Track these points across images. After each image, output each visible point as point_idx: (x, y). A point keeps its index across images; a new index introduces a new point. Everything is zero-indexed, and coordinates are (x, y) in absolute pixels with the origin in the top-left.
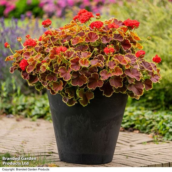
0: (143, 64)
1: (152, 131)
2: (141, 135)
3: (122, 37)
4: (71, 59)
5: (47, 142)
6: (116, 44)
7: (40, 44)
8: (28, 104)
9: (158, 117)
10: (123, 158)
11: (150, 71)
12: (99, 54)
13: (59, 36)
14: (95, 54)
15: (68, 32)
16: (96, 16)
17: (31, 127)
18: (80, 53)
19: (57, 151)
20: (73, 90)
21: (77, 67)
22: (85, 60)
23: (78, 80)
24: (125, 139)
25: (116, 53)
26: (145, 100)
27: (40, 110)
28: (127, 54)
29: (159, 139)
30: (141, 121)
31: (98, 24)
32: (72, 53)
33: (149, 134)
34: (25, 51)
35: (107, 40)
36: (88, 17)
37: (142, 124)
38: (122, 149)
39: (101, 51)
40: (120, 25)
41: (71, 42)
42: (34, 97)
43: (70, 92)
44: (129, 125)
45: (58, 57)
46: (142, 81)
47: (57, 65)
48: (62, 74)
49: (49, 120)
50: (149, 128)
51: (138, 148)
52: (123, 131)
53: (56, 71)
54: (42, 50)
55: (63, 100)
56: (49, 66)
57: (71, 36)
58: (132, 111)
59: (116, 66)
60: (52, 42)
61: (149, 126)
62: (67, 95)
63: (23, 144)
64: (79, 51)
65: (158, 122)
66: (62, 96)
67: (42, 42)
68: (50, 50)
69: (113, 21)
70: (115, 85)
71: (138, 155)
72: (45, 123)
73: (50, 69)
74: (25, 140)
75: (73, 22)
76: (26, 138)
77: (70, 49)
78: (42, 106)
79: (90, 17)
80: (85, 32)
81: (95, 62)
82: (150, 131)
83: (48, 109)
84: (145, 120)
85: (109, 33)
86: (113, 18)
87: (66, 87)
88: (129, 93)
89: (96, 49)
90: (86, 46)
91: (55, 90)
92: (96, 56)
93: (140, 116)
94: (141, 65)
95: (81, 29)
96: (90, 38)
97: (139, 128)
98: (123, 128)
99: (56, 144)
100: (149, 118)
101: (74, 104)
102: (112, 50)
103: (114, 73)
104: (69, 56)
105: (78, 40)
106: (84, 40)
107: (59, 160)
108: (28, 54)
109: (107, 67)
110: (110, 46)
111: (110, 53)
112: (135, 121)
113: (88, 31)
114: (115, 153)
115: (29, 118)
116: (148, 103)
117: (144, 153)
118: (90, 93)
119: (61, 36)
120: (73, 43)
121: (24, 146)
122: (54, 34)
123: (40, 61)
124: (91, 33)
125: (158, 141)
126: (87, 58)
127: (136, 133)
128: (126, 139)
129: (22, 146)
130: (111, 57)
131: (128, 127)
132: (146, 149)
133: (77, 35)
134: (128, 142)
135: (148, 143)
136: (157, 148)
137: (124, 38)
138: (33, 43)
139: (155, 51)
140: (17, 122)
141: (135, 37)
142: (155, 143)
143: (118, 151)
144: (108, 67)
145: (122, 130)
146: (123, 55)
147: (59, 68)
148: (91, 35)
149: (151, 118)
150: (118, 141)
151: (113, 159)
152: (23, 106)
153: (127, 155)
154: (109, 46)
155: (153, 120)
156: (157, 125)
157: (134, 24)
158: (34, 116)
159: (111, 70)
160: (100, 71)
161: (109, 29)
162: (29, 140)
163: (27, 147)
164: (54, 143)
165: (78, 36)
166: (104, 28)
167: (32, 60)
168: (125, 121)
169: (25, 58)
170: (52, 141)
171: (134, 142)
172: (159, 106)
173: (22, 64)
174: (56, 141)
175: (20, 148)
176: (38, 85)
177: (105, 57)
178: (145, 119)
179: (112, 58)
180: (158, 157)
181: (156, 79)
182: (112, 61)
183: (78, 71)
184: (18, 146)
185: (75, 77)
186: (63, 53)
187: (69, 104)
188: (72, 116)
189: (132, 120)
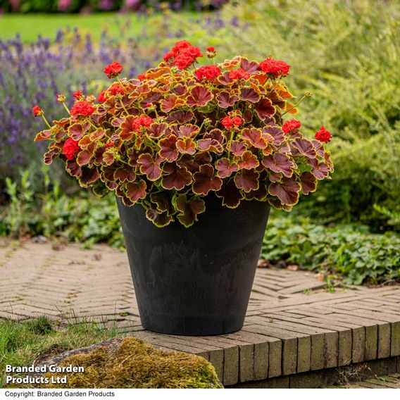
0: (297, 144)
1: (322, 267)
2: (301, 274)
3: (256, 94)
4: (162, 139)
5: (118, 293)
6: (246, 107)
7: (101, 110)
8: (75, 215)
9: (335, 238)
10: (263, 323)
11: (311, 157)
12: (213, 128)
13: (138, 95)
14: (207, 129)
15: (154, 87)
16: (208, 53)
17: (84, 263)
18: (179, 126)
19: (137, 312)
20: (165, 197)
21: (172, 154)
22: (188, 141)
23: (175, 178)
24: (269, 283)
25: (246, 125)
26: (311, 203)
27: (100, 227)
28: (267, 126)
29: (337, 283)
30: (301, 247)
31: (210, 72)
32: (162, 127)
33: (317, 272)
34: (73, 123)
35: (229, 100)
36: (192, 56)
37: (303, 253)
38: (263, 305)
39: (217, 121)
40: (253, 71)
41: (161, 107)
42: (86, 198)
43: (160, 201)
44: (278, 255)
45: (136, 135)
46: (297, 177)
47: (135, 150)
48: (145, 168)
49: (119, 247)
50: (317, 261)
51: (295, 301)
52: (267, 267)
53: (134, 162)
54: (104, 120)
55: (147, 217)
56: (119, 152)
57: (159, 93)
58: (284, 226)
59: (246, 151)
60: (123, 106)
61: (318, 256)
62: (154, 206)
63: (69, 298)
64: (176, 122)
65: (335, 248)
66: (145, 207)
67: (104, 105)
68: (121, 123)
69: (239, 62)
70: (244, 187)
71: (294, 315)
72: (110, 252)
73: (121, 159)
74: (73, 290)
75: (163, 65)
76: (75, 286)
77: (159, 120)
78: (103, 217)
79: (196, 56)
80: (186, 85)
81: (205, 144)
82: (320, 267)
83: (116, 224)
84: (309, 245)
85: (233, 87)
86: (240, 57)
87: (152, 191)
88: (271, 200)
89: (207, 121)
90: (189, 112)
91: (132, 198)
92: (208, 131)
93: (301, 236)
94: (294, 147)
95: (178, 80)
96: (197, 98)
97: (298, 261)
98: (266, 262)
99: (134, 296)
100: (318, 239)
101: (168, 224)
102: (237, 121)
103: (242, 165)
104: (156, 135)
105: (173, 101)
106: (185, 102)
107: (141, 328)
108: (79, 128)
109: (229, 153)
110: (234, 114)
111: (233, 127)
112: (290, 246)
113: (192, 83)
114: (247, 314)
115: (77, 244)
116: (317, 209)
117: (305, 311)
118: (198, 201)
119: (142, 95)
120: (163, 108)
121: (73, 303)
122: (128, 89)
123: (102, 142)
124: (198, 87)
125: (335, 287)
126: (191, 137)
127: (292, 270)
128: (271, 284)
129: (69, 302)
130: (236, 134)
131: (277, 258)
132: (309, 303)
133: (171, 93)
134: (276, 290)
135: (314, 292)
136: (331, 302)
137: (260, 96)
138: (89, 109)
139: (330, 103)
140: (54, 253)
141: (281, 93)
142: (327, 292)
143: (254, 308)
144: (231, 153)
145: (265, 265)
146: (258, 129)
147: (139, 157)
148: (199, 91)
149: (321, 240)
150: (254, 287)
151: (245, 324)
152: (66, 218)
153: (271, 316)
154: (231, 114)
155: (326, 243)
156: (333, 256)
157: (279, 69)
158: (88, 238)
159: (236, 158)
160: (216, 160)
161: (231, 80)
162: (81, 290)
163: (78, 304)
164: (130, 296)
165: (173, 94)
166: (222, 79)
167: (87, 141)
168: (271, 247)
169: (74, 136)
170: (126, 291)
171: (288, 289)
172: (340, 214)
173: (68, 147)
174: (134, 291)
175: (65, 306)
176: (99, 187)
177: (225, 134)
178: (310, 242)
179: (239, 136)
180: (332, 319)
181: (323, 172)
182: (237, 141)
183: (174, 162)
184: (61, 302)
185: (169, 173)
186: (145, 128)
187: (158, 224)
188: (165, 246)
189: (284, 244)
